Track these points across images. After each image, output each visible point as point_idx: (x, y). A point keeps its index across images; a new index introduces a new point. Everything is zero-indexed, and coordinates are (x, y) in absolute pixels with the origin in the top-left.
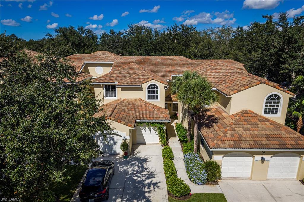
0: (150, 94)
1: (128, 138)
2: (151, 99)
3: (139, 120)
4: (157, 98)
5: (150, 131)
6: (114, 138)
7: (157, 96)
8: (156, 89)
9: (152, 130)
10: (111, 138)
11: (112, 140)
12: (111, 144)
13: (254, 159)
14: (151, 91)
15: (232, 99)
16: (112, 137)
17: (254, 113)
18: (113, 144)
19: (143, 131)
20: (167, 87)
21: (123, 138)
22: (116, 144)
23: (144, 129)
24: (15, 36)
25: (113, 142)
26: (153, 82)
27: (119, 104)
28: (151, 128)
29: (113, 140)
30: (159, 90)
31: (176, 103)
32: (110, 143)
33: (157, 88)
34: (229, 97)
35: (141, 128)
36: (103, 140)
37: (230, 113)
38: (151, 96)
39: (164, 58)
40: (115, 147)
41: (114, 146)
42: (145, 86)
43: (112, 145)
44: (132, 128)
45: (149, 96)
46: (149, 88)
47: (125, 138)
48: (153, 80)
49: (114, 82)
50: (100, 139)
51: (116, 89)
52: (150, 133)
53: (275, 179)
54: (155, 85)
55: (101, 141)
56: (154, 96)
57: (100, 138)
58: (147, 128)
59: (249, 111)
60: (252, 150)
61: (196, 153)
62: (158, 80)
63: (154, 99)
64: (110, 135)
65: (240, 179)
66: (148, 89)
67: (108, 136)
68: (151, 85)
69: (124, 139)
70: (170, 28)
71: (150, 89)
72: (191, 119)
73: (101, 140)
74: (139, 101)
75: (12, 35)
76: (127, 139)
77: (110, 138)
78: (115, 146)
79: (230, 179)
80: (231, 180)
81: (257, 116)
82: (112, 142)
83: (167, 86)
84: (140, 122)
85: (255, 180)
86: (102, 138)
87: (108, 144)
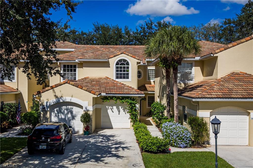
0: (119, 72)
1: (91, 109)
2: (121, 78)
3: (105, 94)
4: (128, 78)
5: (119, 111)
6: (73, 110)
7: (128, 74)
8: (126, 66)
9: (121, 110)
10: (69, 110)
11: (70, 113)
12: (68, 118)
13: (250, 118)
14: (121, 68)
15: (219, 58)
16: (71, 108)
17: (246, 74)
18: (71, 118)
19: (109, 111)
20: (140, 63)
21: (84, 109)
22: (75, 118)
23: (111, 108)
25: (71, 115)
26: (123, 57)
27: (81, 81)
28: (120, 107)
29: (72, 113)
30: (130, 66)
31: (153, 93)
32: (68, 116)
33: (128, 64)
34: (215, 55)
35: (107, 107)
36: (58, 113)
37: (218, 77)
38: (121, 74)
39: (136, 47)
40: (74, 123)
41: (72, 121)
42: (113, 61)
43: (70, 120)
44: (96, 96)
45: (117, 74)
46: (117, 64)
47: (86, 108)
48: (122, 54)
49: (75, 60)
50: (54, 112)
51: (77, 69)
52: (119, 114)
54: (125, 60)
55: (56, 114)
56: (124, 74)
57: (55, 109)
58: (115, 107)
59: (241, 72)
61: (177, 122)
62: (129, 55)
63: (124, 78)
64: (68, 106)
66: (116, 66)
67: (65, 107)
68: (120, 61)
69: (85, 111)
70: (143, 25)
71: (119, 66)
72: (170, 90)
73: (56, 112)
74: (105, 79)
76: (89, 111)
77: (67, 109)
78: (74, 121)
81: (250, 76)
82: (69, 115)
83: (139, 61)
84: (106, 97)
86: (57, 110)
87: (65, 118)
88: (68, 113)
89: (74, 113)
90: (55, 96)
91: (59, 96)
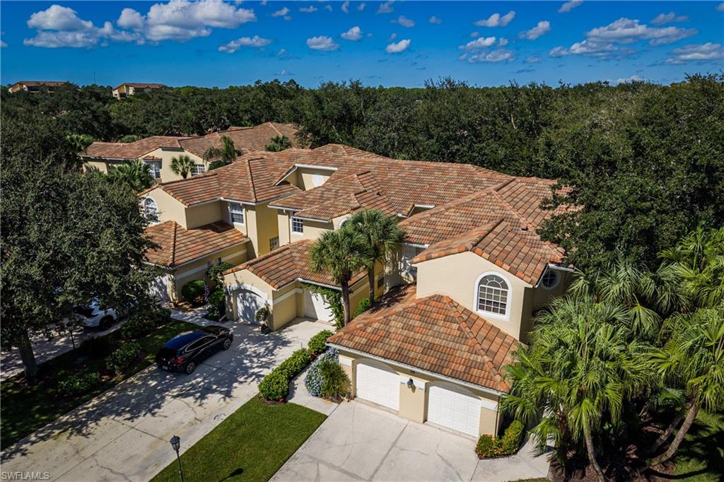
1: (271, 303)
3: (301, 279)
10: (252, 298)
12: (253, 308)
16: (254, 297)
17: (450, 303)
18: (255, 308)
19: (313, 298)
21: (264, 301)
23: (315, 295)
24: (295, 83)
25: (256, 305)
35: (310, 292)
36: (243, 300)
47: (266, 301)
53: (439, 427)
55: (241, 300)
57: (240, 295)
59: (447, 298)
60: (387, 361)
64: (251, 294)
65: (384, 408)
67: (249, 294)
69: (265, 304)
73: (241, 298)
75: (290, 81)
76: (269, 305)
77: (250, 297)
79: (367, 403)
80: (367, 405)
81: (451, 309)
84: (304, 283)
85: (403, 418)
86: (242, 296)
87: (250, 307)
88: (252, 302)
89: (258, 302)
90: (237, 281)
91: (240, 282)
